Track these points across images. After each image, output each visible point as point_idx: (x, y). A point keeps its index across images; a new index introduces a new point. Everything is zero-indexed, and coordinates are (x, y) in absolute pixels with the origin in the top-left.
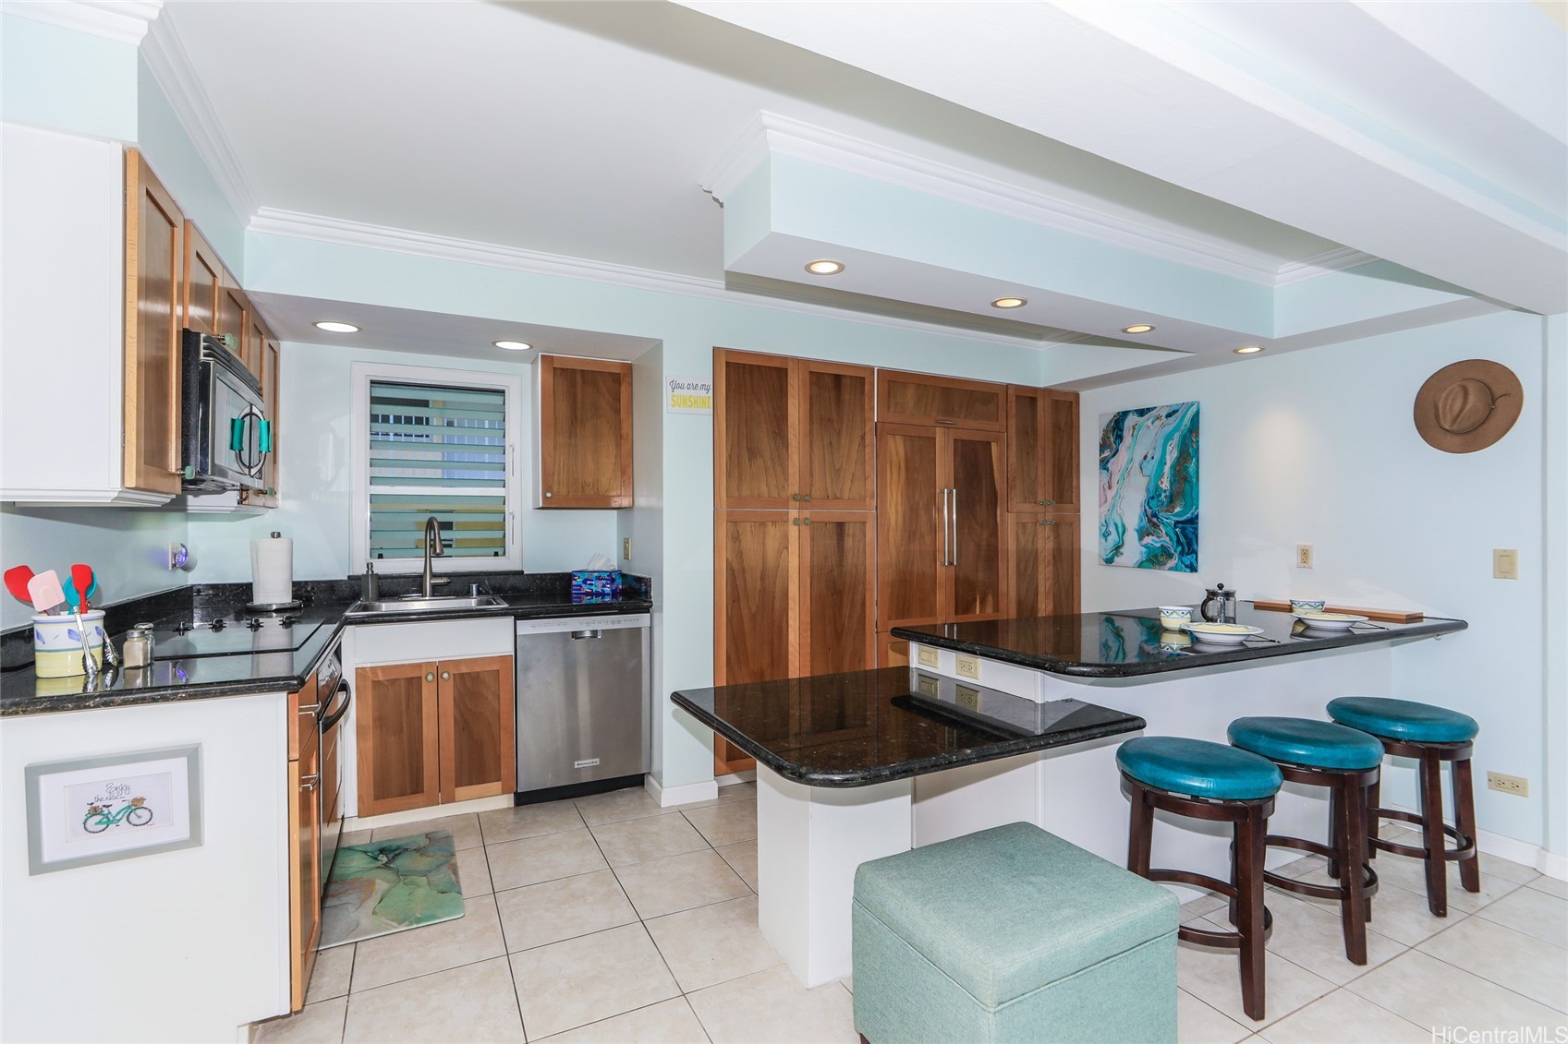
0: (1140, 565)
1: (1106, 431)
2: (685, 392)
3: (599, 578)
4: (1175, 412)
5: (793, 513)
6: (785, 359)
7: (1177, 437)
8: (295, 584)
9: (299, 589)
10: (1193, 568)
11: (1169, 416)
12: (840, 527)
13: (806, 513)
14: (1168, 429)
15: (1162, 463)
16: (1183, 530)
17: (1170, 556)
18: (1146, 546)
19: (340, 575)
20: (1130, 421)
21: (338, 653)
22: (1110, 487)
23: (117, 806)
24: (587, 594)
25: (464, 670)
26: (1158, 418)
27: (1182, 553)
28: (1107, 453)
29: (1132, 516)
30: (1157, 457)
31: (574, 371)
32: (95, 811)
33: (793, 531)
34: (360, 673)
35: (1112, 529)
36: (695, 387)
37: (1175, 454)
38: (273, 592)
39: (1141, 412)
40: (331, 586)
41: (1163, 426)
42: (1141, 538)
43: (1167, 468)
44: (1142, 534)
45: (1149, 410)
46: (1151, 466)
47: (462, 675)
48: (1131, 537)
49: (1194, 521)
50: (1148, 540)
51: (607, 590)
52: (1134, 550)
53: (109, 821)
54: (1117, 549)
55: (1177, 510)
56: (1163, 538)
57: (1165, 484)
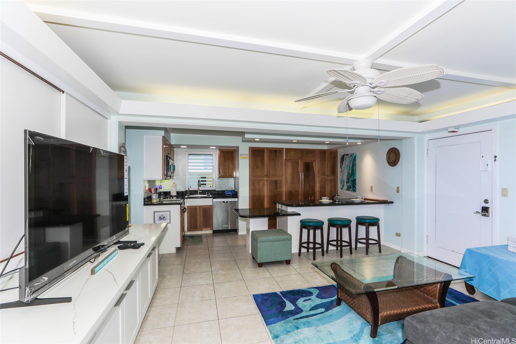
0: (346, 190)
1: (341, 159)
2: (243, 156)
3: (230, 191)
4: (352, 155)
5: (266, 179)
6: (264, 148)
7: (352, 161)
8: (177, 192)
9: (178, 193)
10: (355, 191)
11: (351, 156)
12: (276, 182)
13: (268, 179)
14: (351, 159)
15: (350, 167)
16: (353, 182)
17: (351, 188)
18: (347, 186)
19: (184, 190)
20: (345, 157)
21: (184, 203)
22: (342, 172)
23: (162, 217)
24: (227, 195)
25: (204, 207)
26: (349, 157)
27: (353, 188)
28: (341, 164)
29: (345, 179)
30: (349, 165)
31: (224, 151)
32: (160, 218)
33: (266, 182)
34: (187, 207)
35: (342, 181)
36: (245, 155)
37: (352, 165)
38: (174, 193)
39: (347, 155)
40: (182, 192)
41: (350, 158)
42: (347, 184)
43: (351, 168)
44: (347, 183)
45: (348, 155)
46: (348, 167)
47: (204, 208)
48: (345, 183)
49: (355, 180)
50: (348, 184)
51: (231, 194)
52: (345, 187)
53: (161, 219)
54: (343, 186)
55: (352, 177)
56: (350, 184)
57: (350, 172)
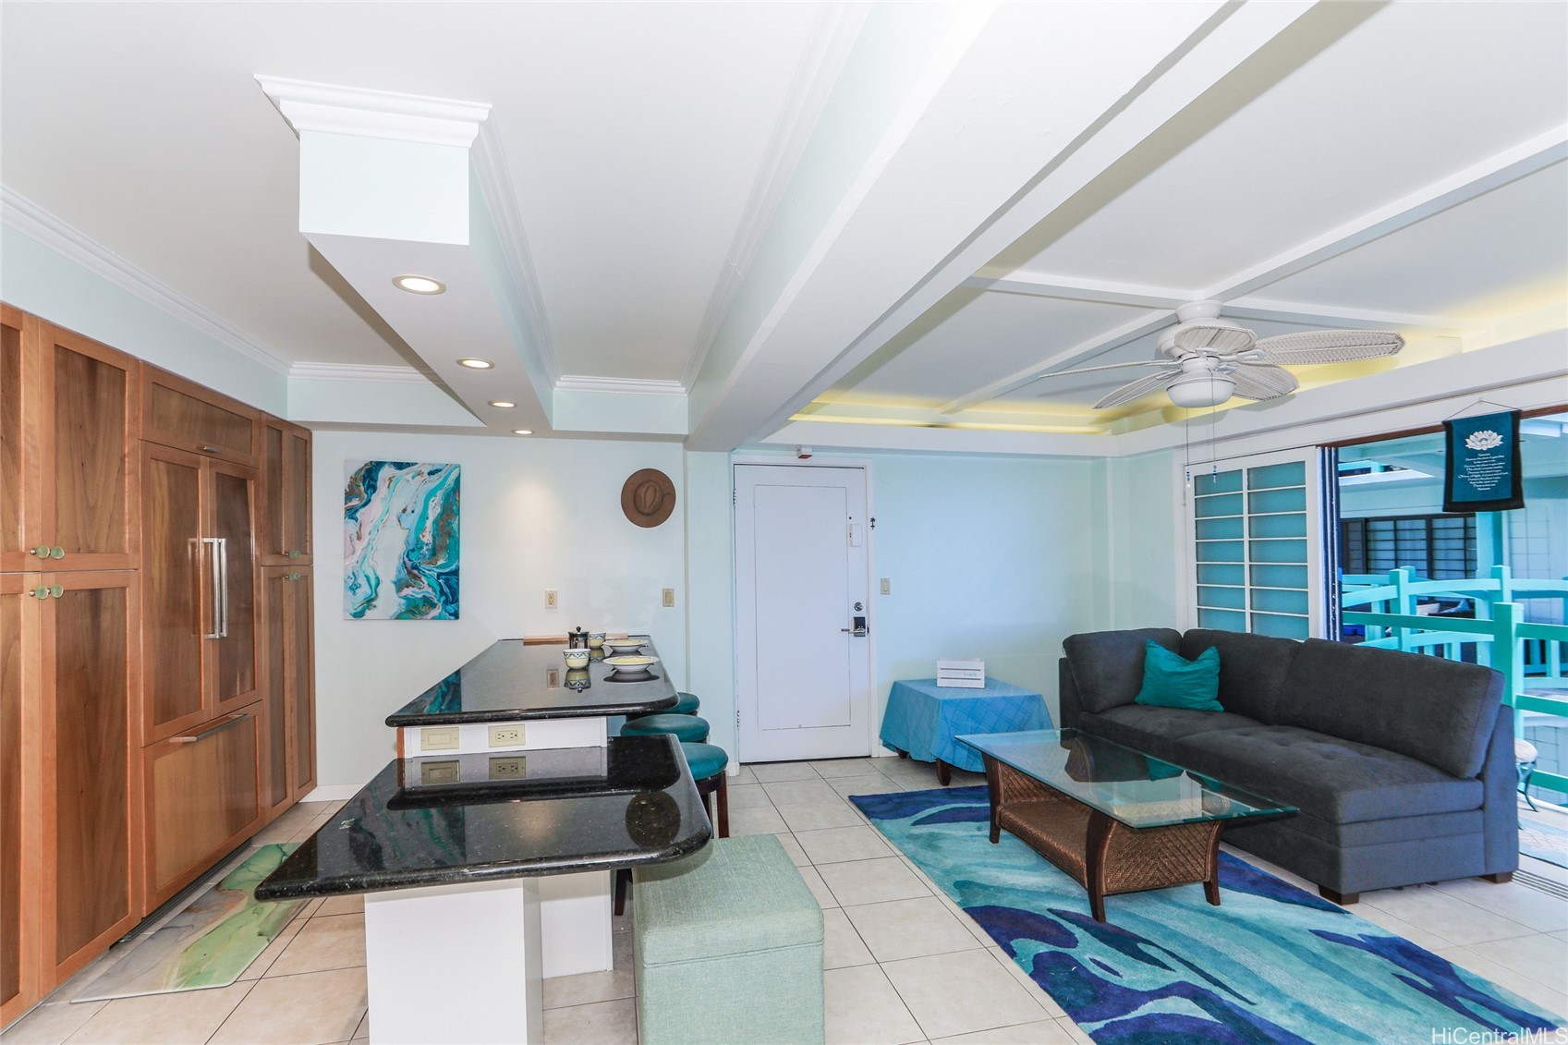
0: (399, 617)
1: (354, 480)
4: (437, 471)
7: (440, 494)
10: (456, 615)
11: (431, 473)
12: (96, 596)
14: (430, 486)
15: (424, 517)
16: (447, 581)
17: (433, 606)
18: (405, 598)
20: (384, 474)
22: (359, 538)
26: (420, 474)
27: (446, 602)
28: (355, 502)
29: (388, 567)
30: (419, 511)
35: (362, 580)
37: (439, 510)
39: (400, 466)
41: (425, 482)
42: (399, 590)
43: (429, 524)
44: (400, 585)
45: (408, 465)
46: (411, 520)
48: (387, 589)
49: (456, 573)
50: (407, 591)
52: (390, 600)
54: (369, 602)
55: (441, 562)
56: (425, 589)
57: (427, 538)
